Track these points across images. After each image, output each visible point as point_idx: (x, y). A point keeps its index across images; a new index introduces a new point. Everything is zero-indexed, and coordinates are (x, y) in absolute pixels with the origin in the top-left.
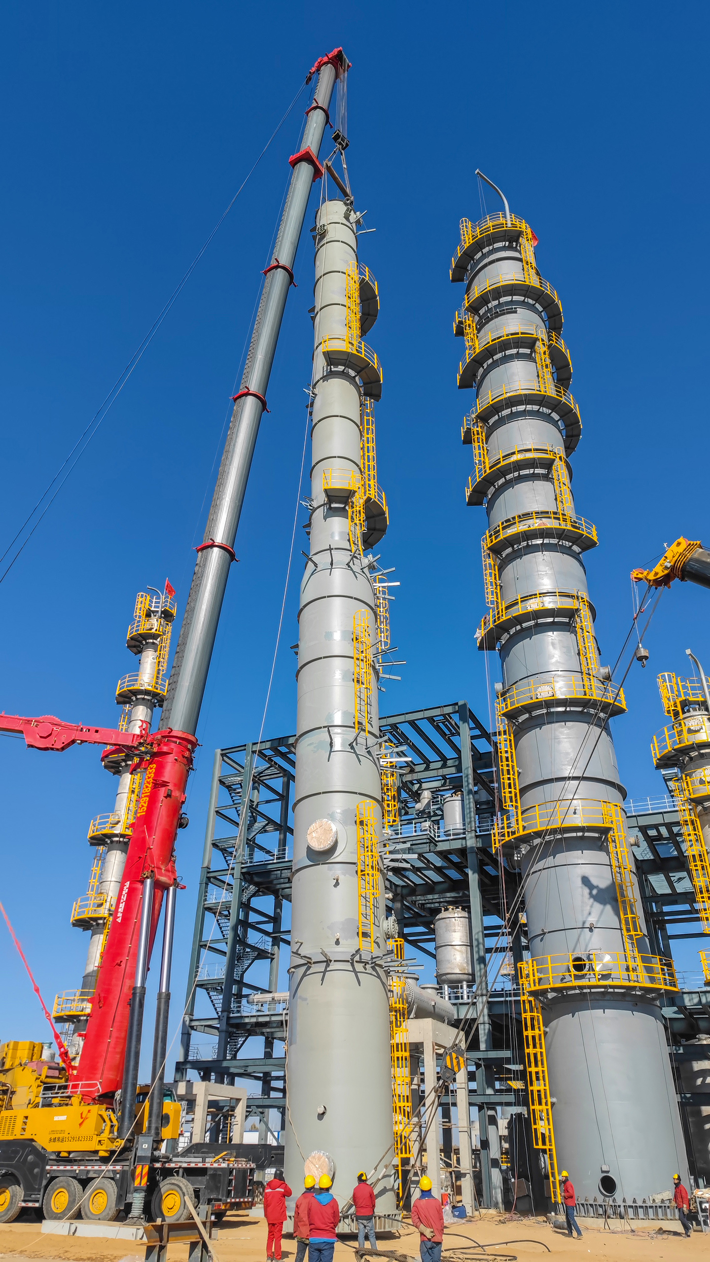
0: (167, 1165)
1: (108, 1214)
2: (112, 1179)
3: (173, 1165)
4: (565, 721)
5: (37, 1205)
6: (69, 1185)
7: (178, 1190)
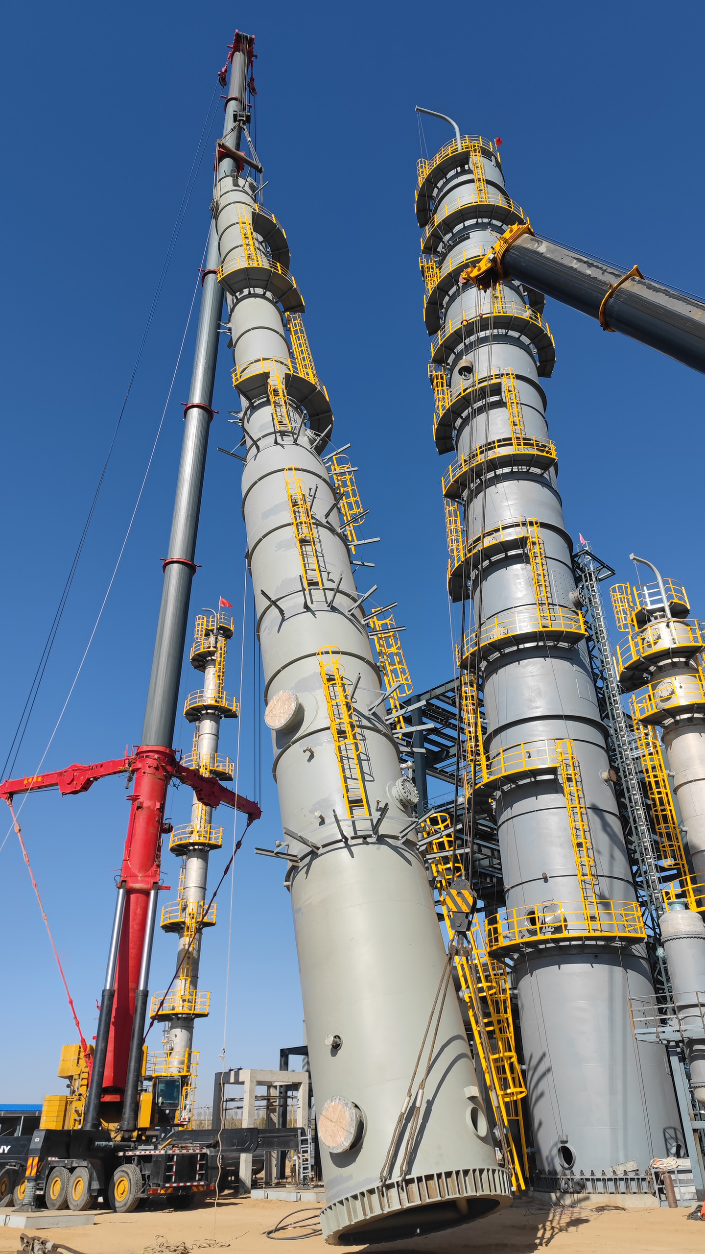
0: (127, 1154)
2: (86, 1167)
3: (130, 1153)
4: (518, 661)
5: (42, 1193)
6: (61, 1174)
7: (126, 1175)
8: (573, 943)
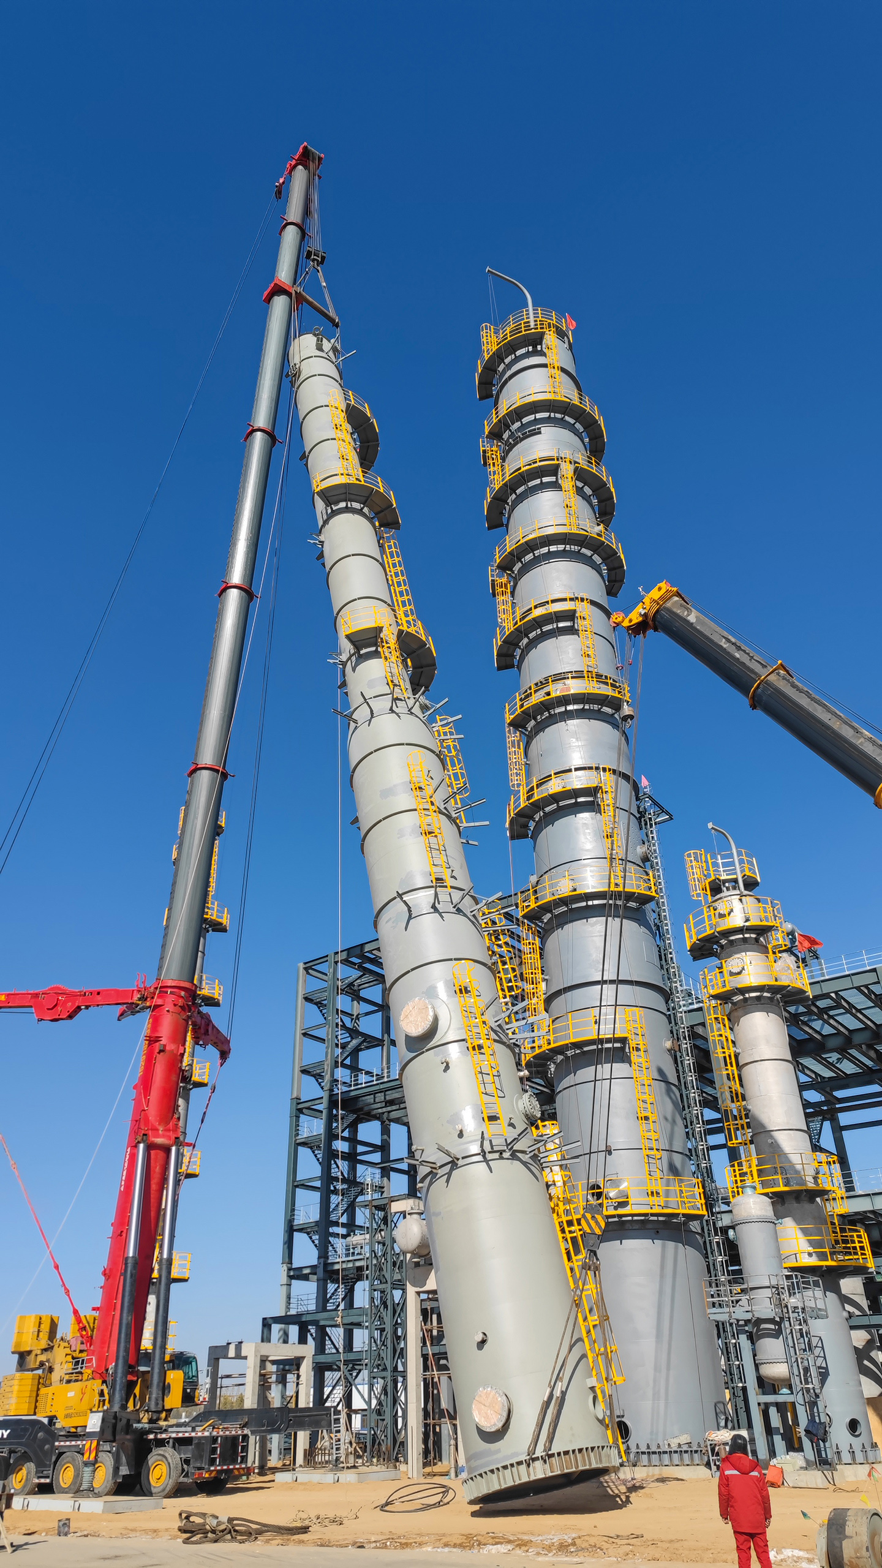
0: (159, 1436)
1: (106, 1487)
2: (109, 1452)
3: (164, 1436)
4: (587, 918)
5: (48, 1481)
6: (74, 1460)
7: (164, 1460)
8: (635, 1218)
